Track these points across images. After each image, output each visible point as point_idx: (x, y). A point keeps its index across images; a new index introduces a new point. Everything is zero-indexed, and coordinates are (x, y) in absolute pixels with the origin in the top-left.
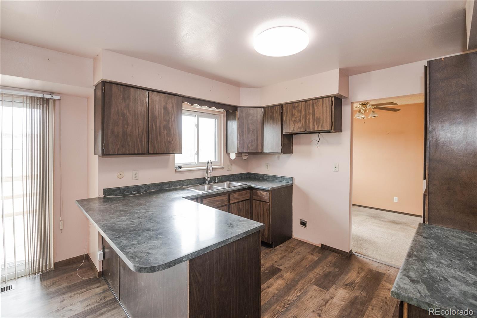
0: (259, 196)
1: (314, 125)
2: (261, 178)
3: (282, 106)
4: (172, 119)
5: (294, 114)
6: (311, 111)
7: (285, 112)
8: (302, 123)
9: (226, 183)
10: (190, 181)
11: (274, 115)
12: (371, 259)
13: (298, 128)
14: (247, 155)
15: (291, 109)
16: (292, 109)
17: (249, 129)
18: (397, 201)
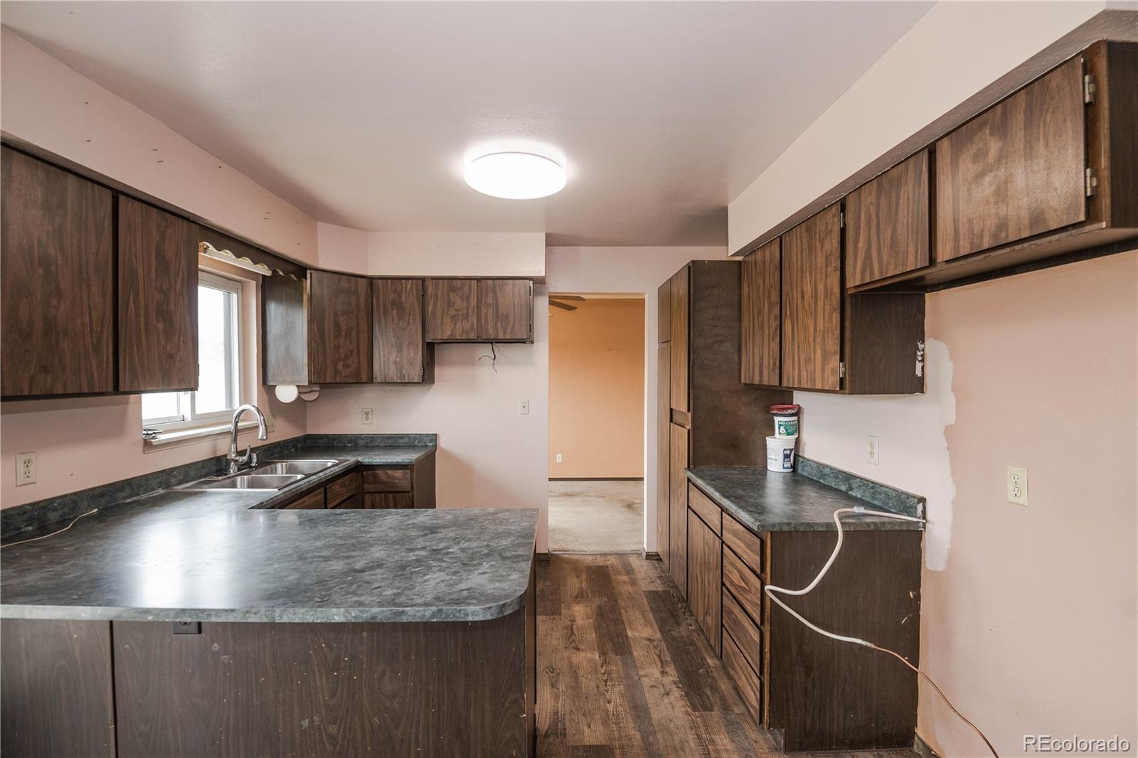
0: (384, 483)
1: (497, 329)
2: (350, 445)
3: (423, 280)
4: (175, 287)
5: (454, 304)
6: (490, 301)
7: (431, 296)
8: (470, 322)
9: (279, 466)
10: (186, 472)
11: (404, 298)
12: (578, 553)
13: (463, 332)
14: (317, 388)
15: (446, 291)
16: (448, 291)
17: (337, 325)
18: (560, 461)
